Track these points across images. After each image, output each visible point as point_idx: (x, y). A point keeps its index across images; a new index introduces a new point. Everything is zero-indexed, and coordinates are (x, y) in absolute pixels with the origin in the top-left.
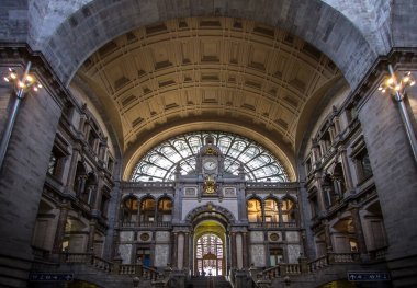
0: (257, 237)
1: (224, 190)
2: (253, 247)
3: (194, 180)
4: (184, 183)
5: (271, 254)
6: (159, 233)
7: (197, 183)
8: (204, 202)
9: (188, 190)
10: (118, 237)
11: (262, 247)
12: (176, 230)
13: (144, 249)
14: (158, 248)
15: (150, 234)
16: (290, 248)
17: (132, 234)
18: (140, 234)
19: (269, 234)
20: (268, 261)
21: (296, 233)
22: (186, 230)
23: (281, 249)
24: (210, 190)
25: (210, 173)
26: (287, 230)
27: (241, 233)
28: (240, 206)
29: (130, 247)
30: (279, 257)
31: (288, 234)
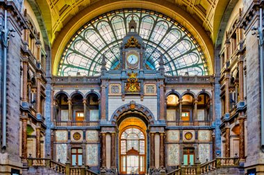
0: (173, 136)
1: (145, 87)
2: (170, 146)
3: (118, 76)
4: (110, 80)
5: (185, 153)
6: (88, 132)
7: (121, 80)
8: (128, 100)
9: (114, 88)
10: (54, 136)
11: (177, 147)
12: (104, 131)
13: (77, 148)
14: (89, 146)
15: (81, 133)
16: (201, 147)
17: (65, 133)
18: (72, 133)
19: (184, 132)
20: (182, 160)
21: (208, 133)
22: (112, 131)
23: (193, 148)
24: (133, 88)
25: (132, 68)
26: (199, 129)
27: (159, 134)
28: (159, 105)
29: (65, 146)
30: (192, 156)
31: (201, 133)
